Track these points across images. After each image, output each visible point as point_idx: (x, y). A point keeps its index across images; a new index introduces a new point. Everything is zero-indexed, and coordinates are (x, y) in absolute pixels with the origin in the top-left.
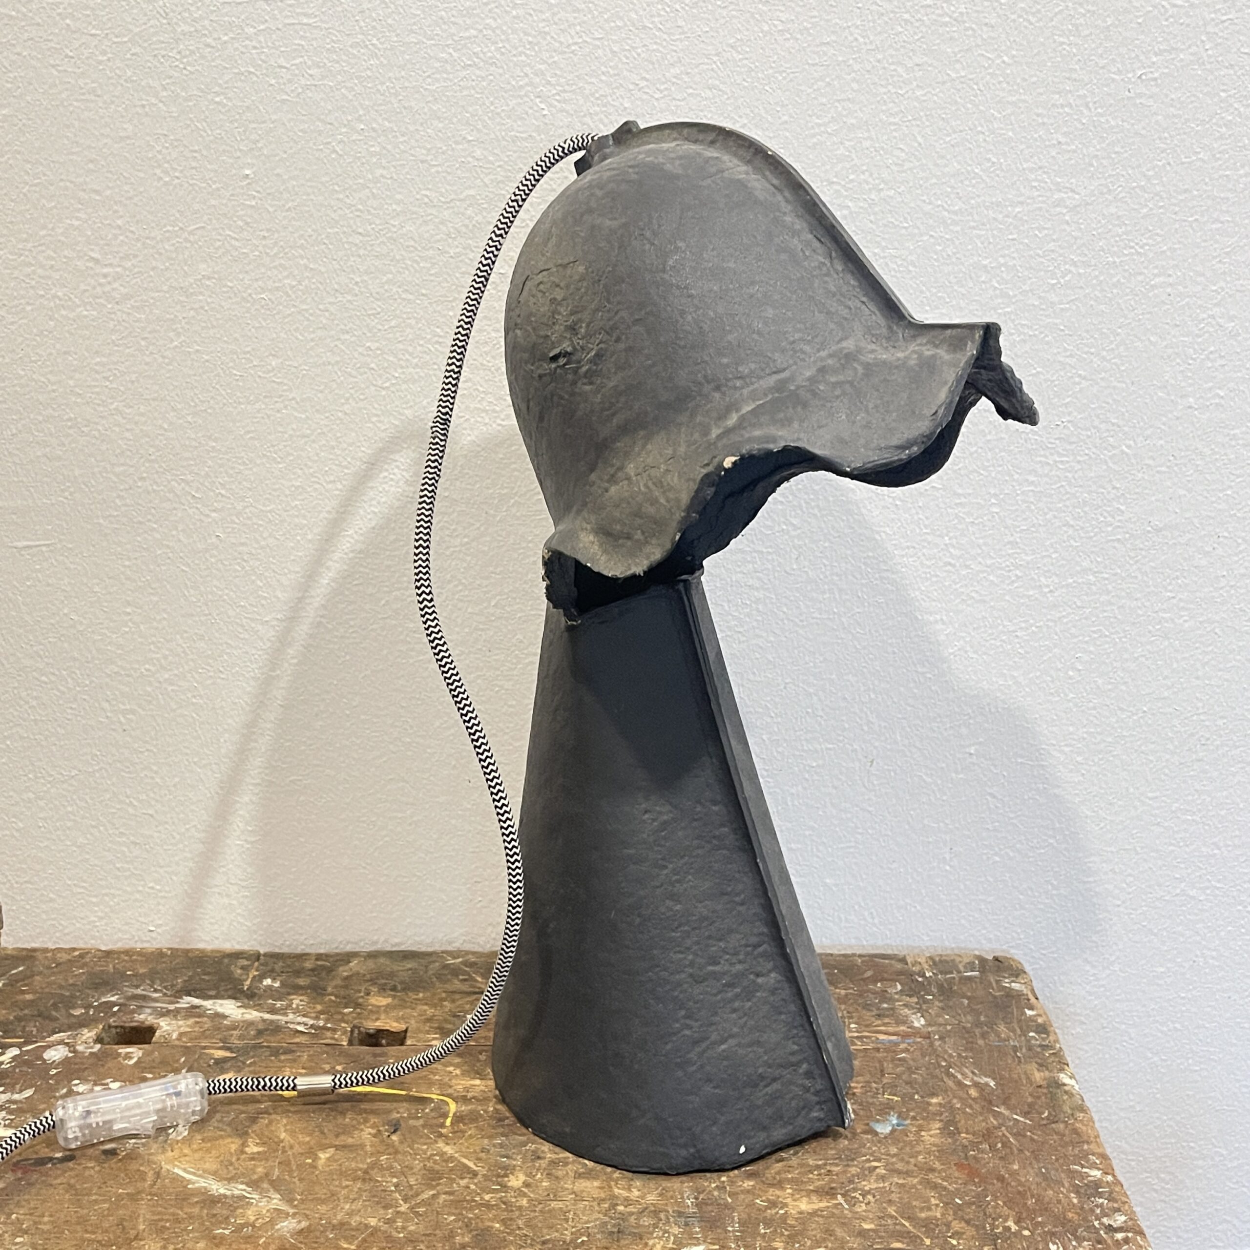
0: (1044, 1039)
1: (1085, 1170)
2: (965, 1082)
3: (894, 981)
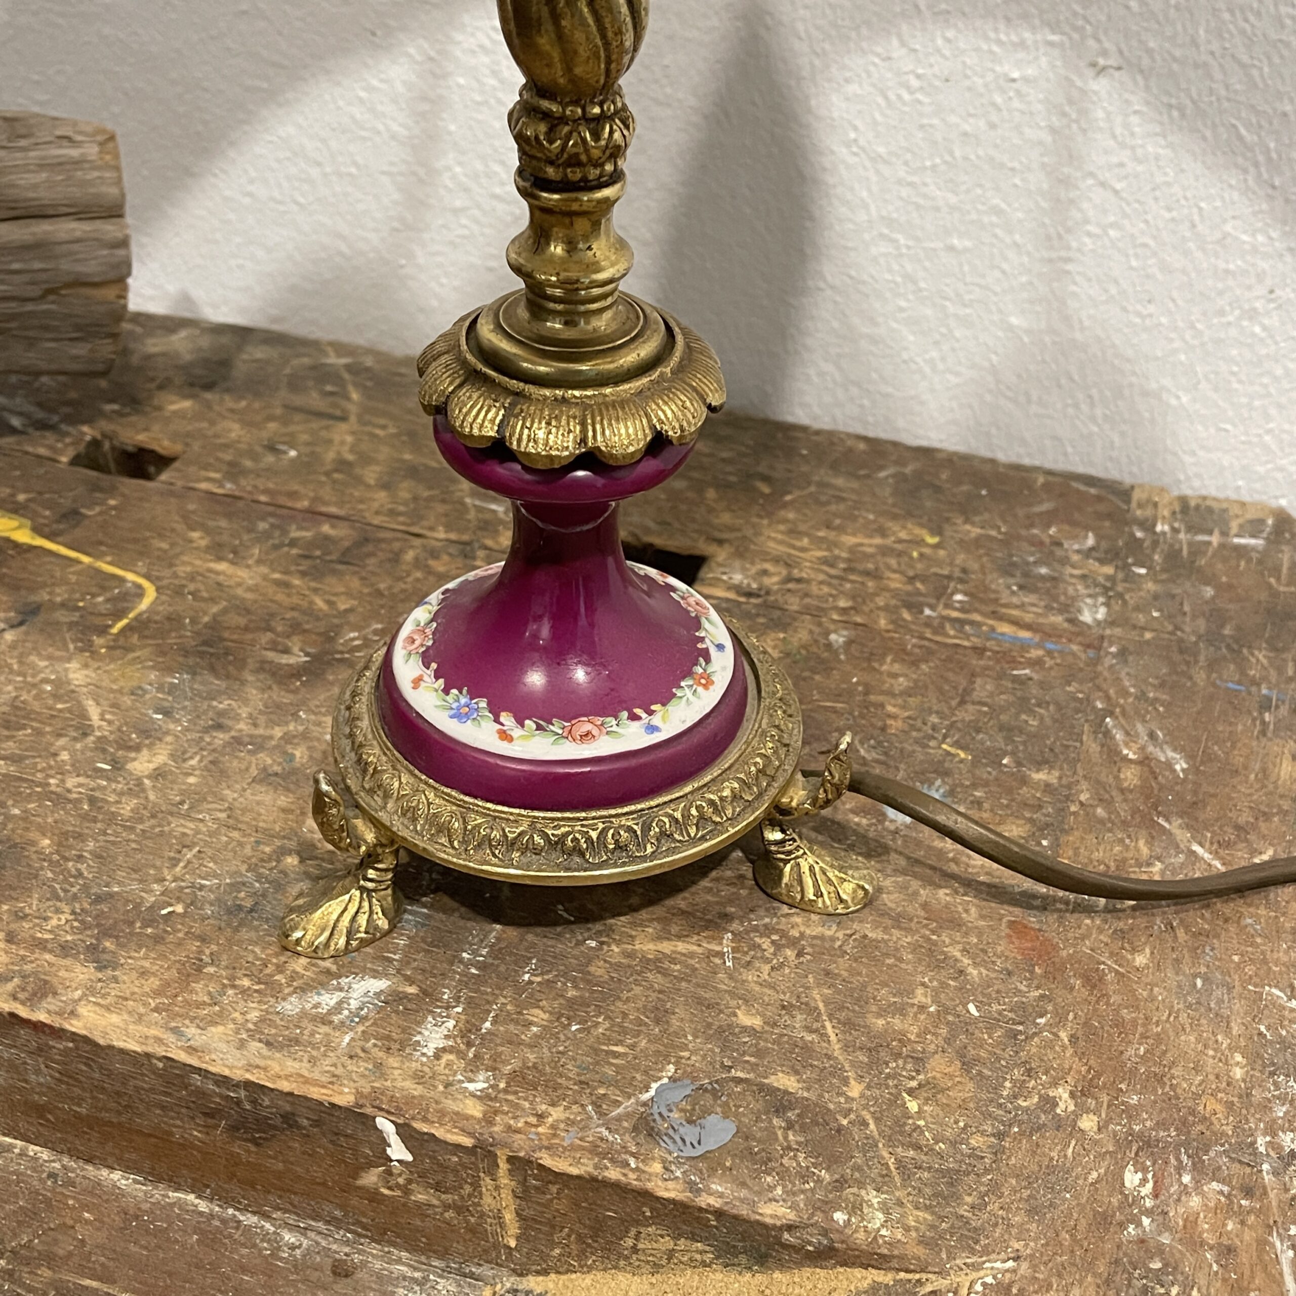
2: (1125, 752)
3: (1087, 528)
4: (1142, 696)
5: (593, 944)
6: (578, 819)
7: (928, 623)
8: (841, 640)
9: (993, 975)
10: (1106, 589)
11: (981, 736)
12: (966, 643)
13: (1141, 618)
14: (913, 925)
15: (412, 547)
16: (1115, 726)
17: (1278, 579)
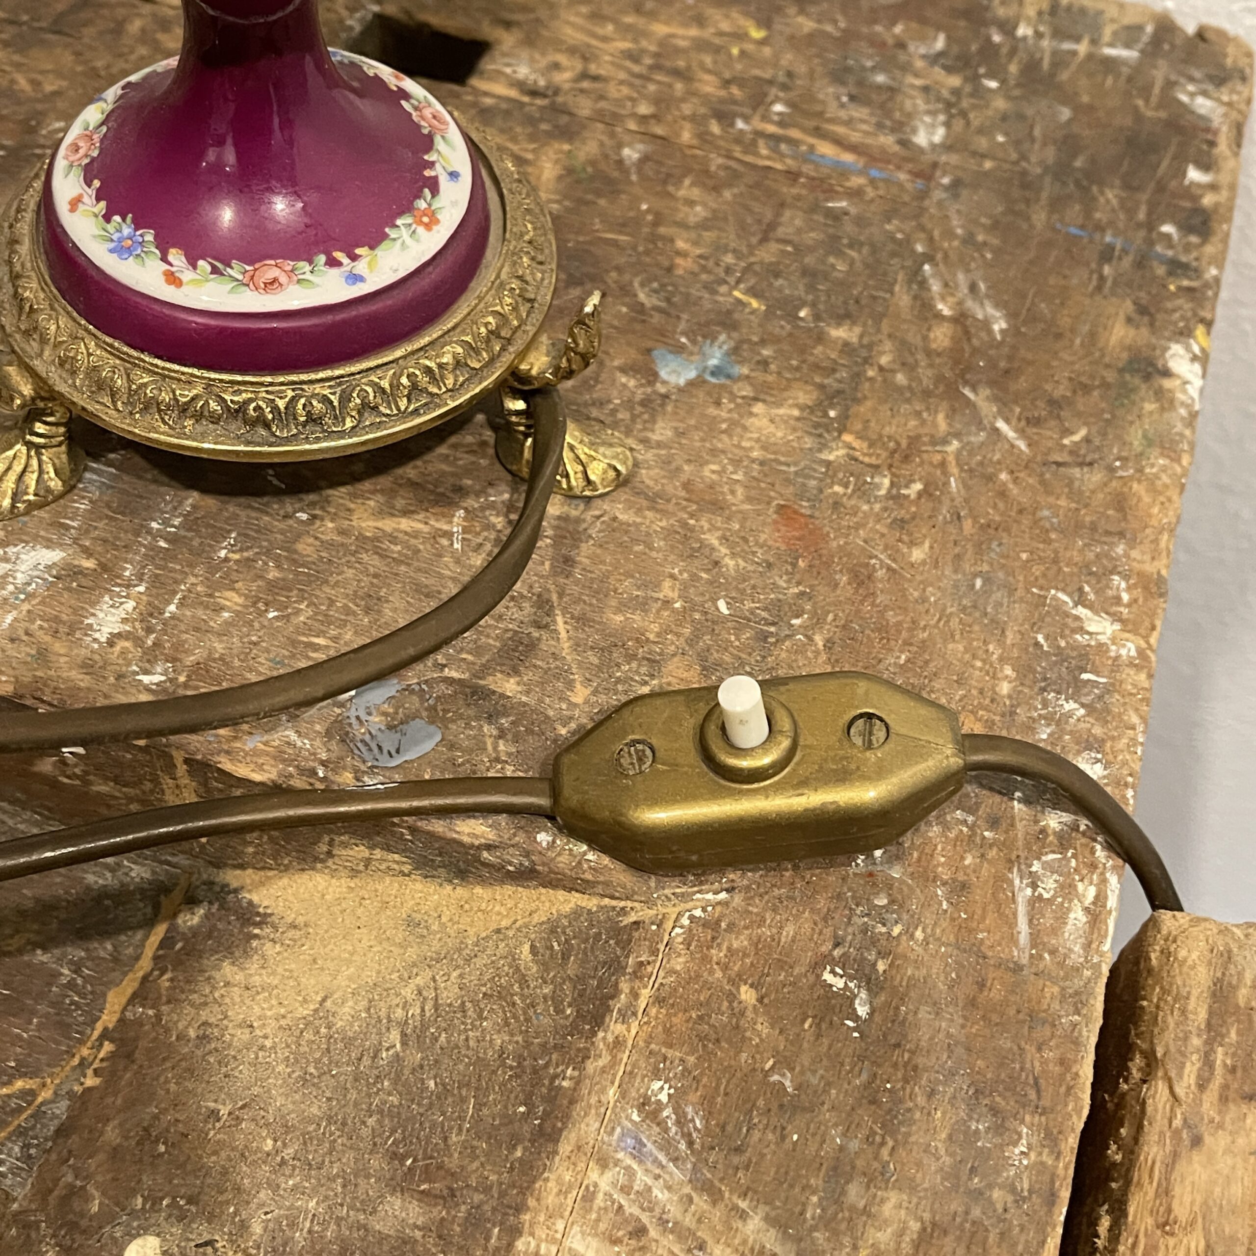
0: (1188, 248)
1: (1081, 611)
2: (940, 306)
3: (939, 28)
4: (969, 240)
5: (304, 516)
6: (262, 384)
7: (739, 138)
8: (636, 156)
9: (750, 568)
10: (949, 105)
11: (780, 282)
12: (779, 166)
13: (983, 143)
14: (670, 507)
15: (139, 15)
16: (933, 276)
17: (1147, 100)
